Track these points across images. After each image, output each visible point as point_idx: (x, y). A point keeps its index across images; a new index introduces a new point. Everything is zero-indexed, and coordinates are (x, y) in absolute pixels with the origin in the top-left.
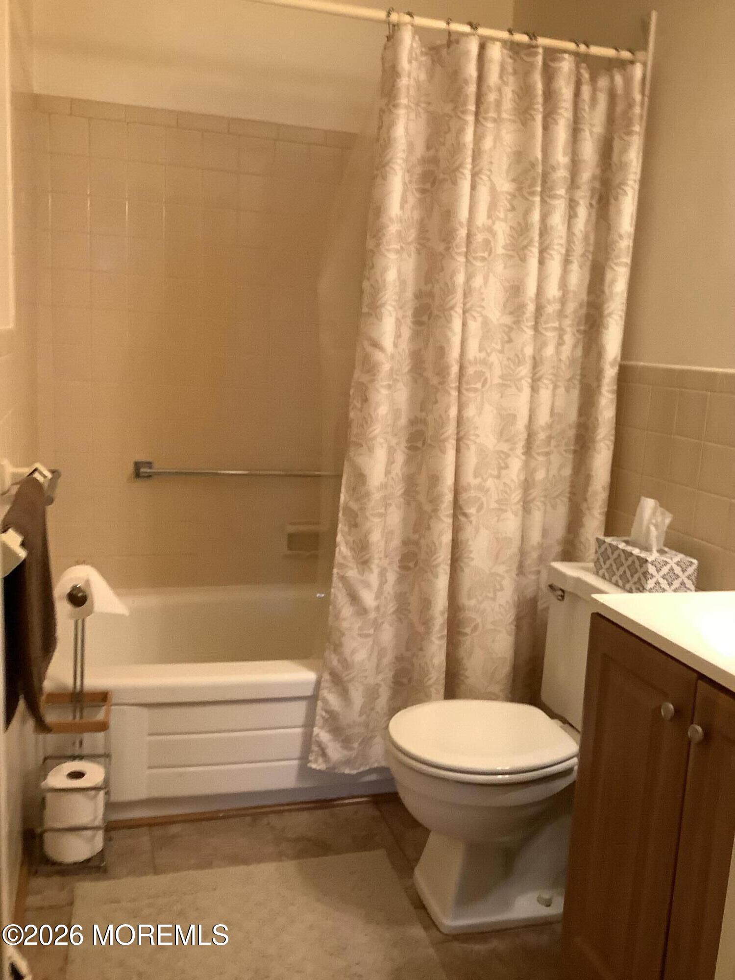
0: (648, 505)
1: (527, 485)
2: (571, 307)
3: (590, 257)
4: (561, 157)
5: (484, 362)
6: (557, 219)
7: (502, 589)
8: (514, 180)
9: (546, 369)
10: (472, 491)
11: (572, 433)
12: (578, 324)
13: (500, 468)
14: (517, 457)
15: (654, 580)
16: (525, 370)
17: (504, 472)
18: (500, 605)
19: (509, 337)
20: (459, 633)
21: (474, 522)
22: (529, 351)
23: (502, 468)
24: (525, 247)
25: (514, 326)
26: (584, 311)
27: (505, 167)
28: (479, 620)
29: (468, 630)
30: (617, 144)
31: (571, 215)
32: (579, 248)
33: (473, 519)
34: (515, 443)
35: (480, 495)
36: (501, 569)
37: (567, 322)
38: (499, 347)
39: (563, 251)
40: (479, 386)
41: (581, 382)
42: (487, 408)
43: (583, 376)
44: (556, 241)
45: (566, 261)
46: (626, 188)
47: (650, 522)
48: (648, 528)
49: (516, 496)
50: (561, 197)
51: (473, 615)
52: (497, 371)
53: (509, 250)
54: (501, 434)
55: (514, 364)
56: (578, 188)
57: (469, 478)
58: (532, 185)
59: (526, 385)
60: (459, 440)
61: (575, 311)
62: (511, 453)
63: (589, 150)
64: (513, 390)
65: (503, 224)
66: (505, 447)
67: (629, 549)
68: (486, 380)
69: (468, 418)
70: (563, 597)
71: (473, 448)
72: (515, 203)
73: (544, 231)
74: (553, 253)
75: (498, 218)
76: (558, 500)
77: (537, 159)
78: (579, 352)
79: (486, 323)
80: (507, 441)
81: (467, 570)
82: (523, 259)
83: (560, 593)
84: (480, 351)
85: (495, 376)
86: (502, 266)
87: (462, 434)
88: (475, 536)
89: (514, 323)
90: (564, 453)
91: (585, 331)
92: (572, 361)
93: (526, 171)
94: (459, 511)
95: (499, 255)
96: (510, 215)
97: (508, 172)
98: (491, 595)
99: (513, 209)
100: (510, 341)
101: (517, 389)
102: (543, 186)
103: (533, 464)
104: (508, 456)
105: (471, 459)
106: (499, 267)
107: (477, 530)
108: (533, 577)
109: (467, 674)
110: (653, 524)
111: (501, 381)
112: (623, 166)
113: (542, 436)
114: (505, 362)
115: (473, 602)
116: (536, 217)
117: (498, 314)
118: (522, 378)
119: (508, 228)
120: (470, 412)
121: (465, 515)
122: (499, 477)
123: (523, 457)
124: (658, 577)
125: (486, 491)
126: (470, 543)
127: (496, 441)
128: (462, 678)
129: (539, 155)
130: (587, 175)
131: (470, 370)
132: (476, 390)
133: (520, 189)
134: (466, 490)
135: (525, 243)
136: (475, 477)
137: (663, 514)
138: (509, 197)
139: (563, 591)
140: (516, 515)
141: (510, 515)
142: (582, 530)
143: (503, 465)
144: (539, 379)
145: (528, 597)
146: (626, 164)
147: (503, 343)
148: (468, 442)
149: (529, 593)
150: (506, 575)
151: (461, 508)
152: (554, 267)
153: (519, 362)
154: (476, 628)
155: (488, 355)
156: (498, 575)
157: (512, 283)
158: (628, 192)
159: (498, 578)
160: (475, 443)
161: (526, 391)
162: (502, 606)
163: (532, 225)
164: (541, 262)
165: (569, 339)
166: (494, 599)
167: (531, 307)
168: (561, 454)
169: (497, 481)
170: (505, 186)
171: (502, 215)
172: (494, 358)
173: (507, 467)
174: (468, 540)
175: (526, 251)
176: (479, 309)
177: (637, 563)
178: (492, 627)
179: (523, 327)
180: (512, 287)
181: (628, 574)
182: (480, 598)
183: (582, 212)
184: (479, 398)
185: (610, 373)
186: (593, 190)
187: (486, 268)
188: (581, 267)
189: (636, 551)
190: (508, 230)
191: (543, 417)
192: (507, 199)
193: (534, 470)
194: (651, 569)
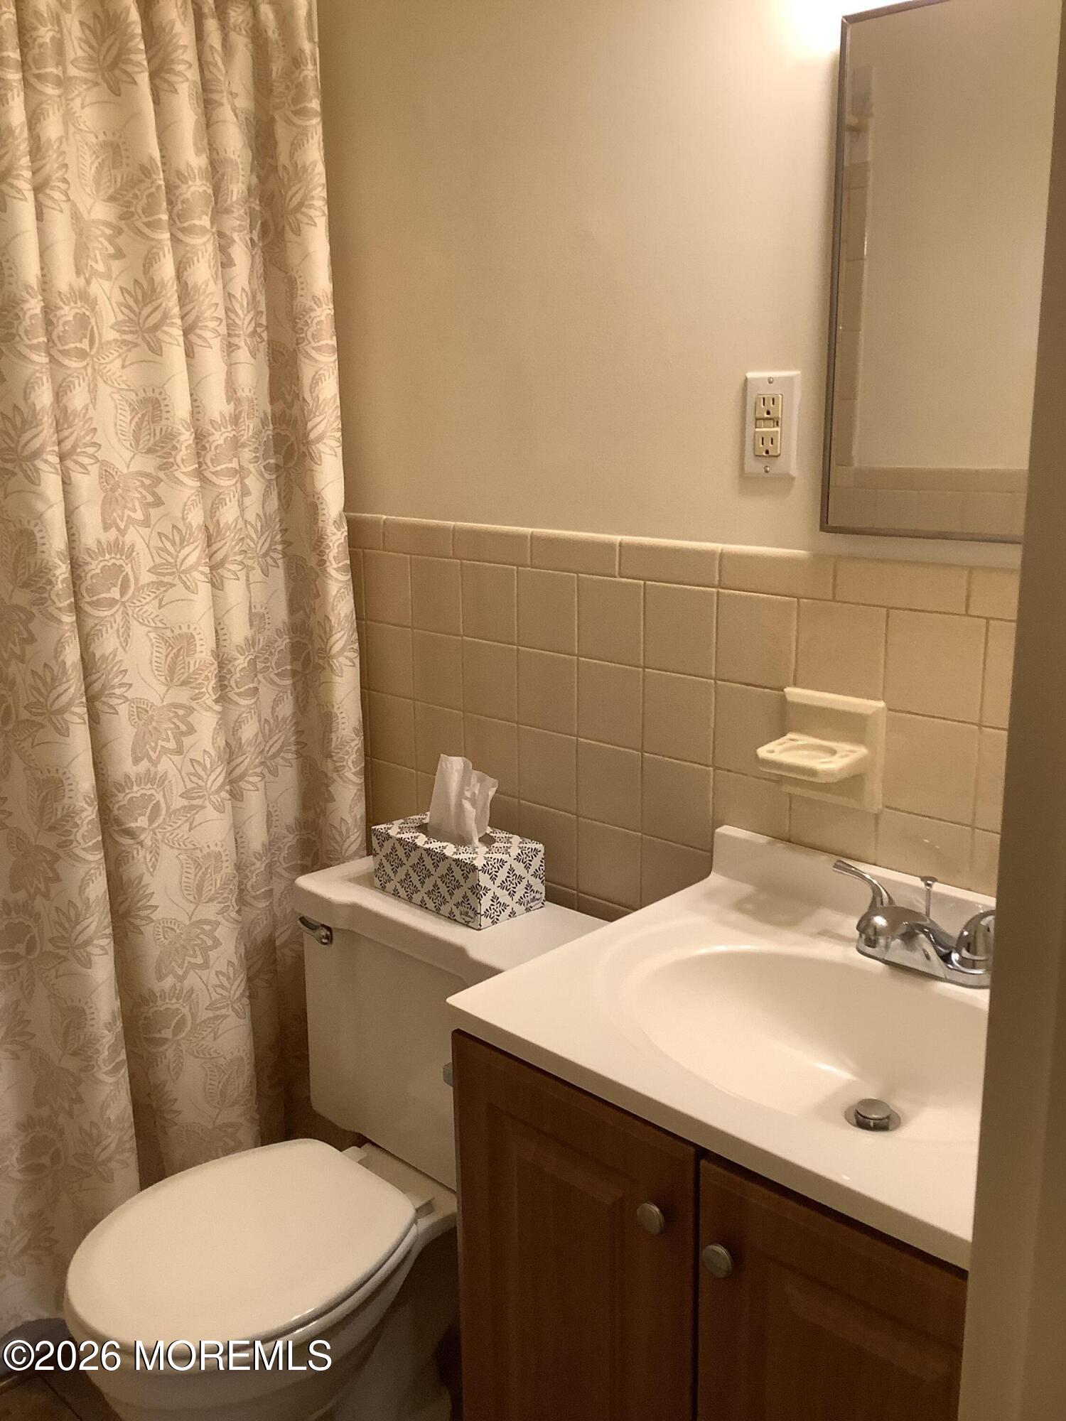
0: (454, 766)
1: (231, 753)
2: (249, 427)
3: (265, 335)
4: (191, 157)
5: (116, 547)
6: (203, 272)
7: (217, 944)
8: (112, 199)
9: (228, 546)
10: (135, 788)
11: (283, 643)
12: (265, 457)
13: (179, 736)
14: (209, 708)
15: (490, 895)
16: (193, 554)
17: (187, 741)
18: (217, 973)
19: (154, 494)
20: (151, 1041)
21: (148, 842)
22: (196, 517)
23: (184, 734)
24: (156, 327)
25: (161, 475)
26: (269, 431)
27: (90, 172)
28: (185, 1011)
29: (167, 1033)
30: (282, 132)
31: (225, 262)
32: (245, 322)
33: (146, 838)
34: (200, 686)
35: (148, 790)
36: (209, 911)
37: (247, 454)
38: (139, 515)
39: (223, 330)
40: (115, 593)
41: (285, 554)
42: (138, 630)
43: (287, 544)
44: (208, 314)
45: (230, 348)
46: (312, 212)
47: (461, 795)
48: (460, 806)
49: (216, 778)
50: (203, 230)
51: (173, 1004)
52: (145, 560)
53: (125, 332)
54: (171, 671)
55: (173, 544)
56: (227, 211)
57: (125, 765)
58: (149, 209)
59: (199, 577)
60: (92, 700)
61: (257, 434)
62: (194, 704)
63: (234, 141)
64: (179, 591)
65: (106, 285)
66: (183, 696)
67: (435, 845)
68: (126, 579)
69: (104, 658)
70: (330, 938)
71: (123, 709)
72: (120, 241)
73: (185, 294)
74: (208, 334)
75: (95, 273)
76: (278, 760)
77: (151, 158)
78: (274, 503)
79: (107, 474)
80: (184, 683)
81: (148, 930)
82: (157, 349)
83: (324, 932)
84: (106, 528)
85: (143, 569)
86: (118, 363)
87: (97, 686)
88: (154, 866)
89: (161, 468)
90: (276, 679)
91: (277, 467)
92: (266, 520)
93: (132, 183)
94: (116, 828)
95: (108, 342)
96: (116, 265)
97: (98, 182)
98: (200, 960)
99: (119, 254)
100: (158, 502)
101: (187, 588)
102: (170, 212)
103: (234, 714)
104: (191, 710)
105: (123, 730)
106: (113, 366)
107: (156, 853)
108: (263, 904)
109: (176, 1107)
110: (467, 798)
111: (154, 578)
112: (299, 172)
113: (241, 662)
114: (156, 542)
115: (169, 982)
116: (167, 268)
117: (127, 455)
118: (192, 568)
119: (117, 291)
120: (108, 644)
121: (130, 833)
122: (179, 751)
123: (218, 708)
124: (494, 888)
125: (160, 781)
126: (147, 879)
127: (164, 688)
128: (168, 1117)
129: (156, 154)
130: (237, 188)
131: (94, 567)
132: (112, 603)
133: (126, 216)
134: (120, 788)
135: (157, 316)
136: (136, 761)
137: (481, 781)
138: (109, 232)
139: (329, 929)
140: (220, 810)
141: (210, 812)
142: (331, 806)
143: (183, 728)
144: (222, 563)
145: (259, 940)
146: (305, 168)
147: (147, 506)
148: (114, 701)
149: (260, 933)
150: (220, 918)
151: (118, 822)
152: (212, 359)
153: (182, 540)
154: (181, 1024)
155: (122, 532)
156: (206, 922)
157: (142, 395)
158: (317, 220)
159: (207, 928)
160: (127, 699)
161: (204, 589)
162: (221, 972)
163: (163, 285)
164: (190, 353)
165: (255, 484)
166: (206, 965)
167: (187, 438)
168: (272, 682)
169: (177, 759)
170: (99, 211)
171: (100, 267)
172: (135, 537)
173: (191, 730)
174: (140, 878)
175: (160, 334)
176: (91, 450)
177: (458, 873)
178: (210, 1014)
179: (176, 474)
180: (144, 402)
181: (443, 890)
182: (180, 972)
183: (241, 255)
184: (119, 617)
185: (336, 538)
186: (251, 213)
187: (89, 369)
188: (253, 355)
189: (450, 850)
190: (117, 296)
191: (239, 630)
192: (104, 234)
193: (238, 723)
194: (484, 879)
